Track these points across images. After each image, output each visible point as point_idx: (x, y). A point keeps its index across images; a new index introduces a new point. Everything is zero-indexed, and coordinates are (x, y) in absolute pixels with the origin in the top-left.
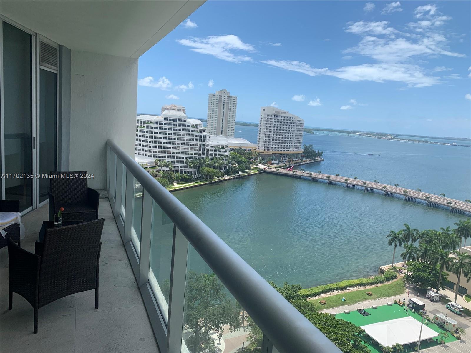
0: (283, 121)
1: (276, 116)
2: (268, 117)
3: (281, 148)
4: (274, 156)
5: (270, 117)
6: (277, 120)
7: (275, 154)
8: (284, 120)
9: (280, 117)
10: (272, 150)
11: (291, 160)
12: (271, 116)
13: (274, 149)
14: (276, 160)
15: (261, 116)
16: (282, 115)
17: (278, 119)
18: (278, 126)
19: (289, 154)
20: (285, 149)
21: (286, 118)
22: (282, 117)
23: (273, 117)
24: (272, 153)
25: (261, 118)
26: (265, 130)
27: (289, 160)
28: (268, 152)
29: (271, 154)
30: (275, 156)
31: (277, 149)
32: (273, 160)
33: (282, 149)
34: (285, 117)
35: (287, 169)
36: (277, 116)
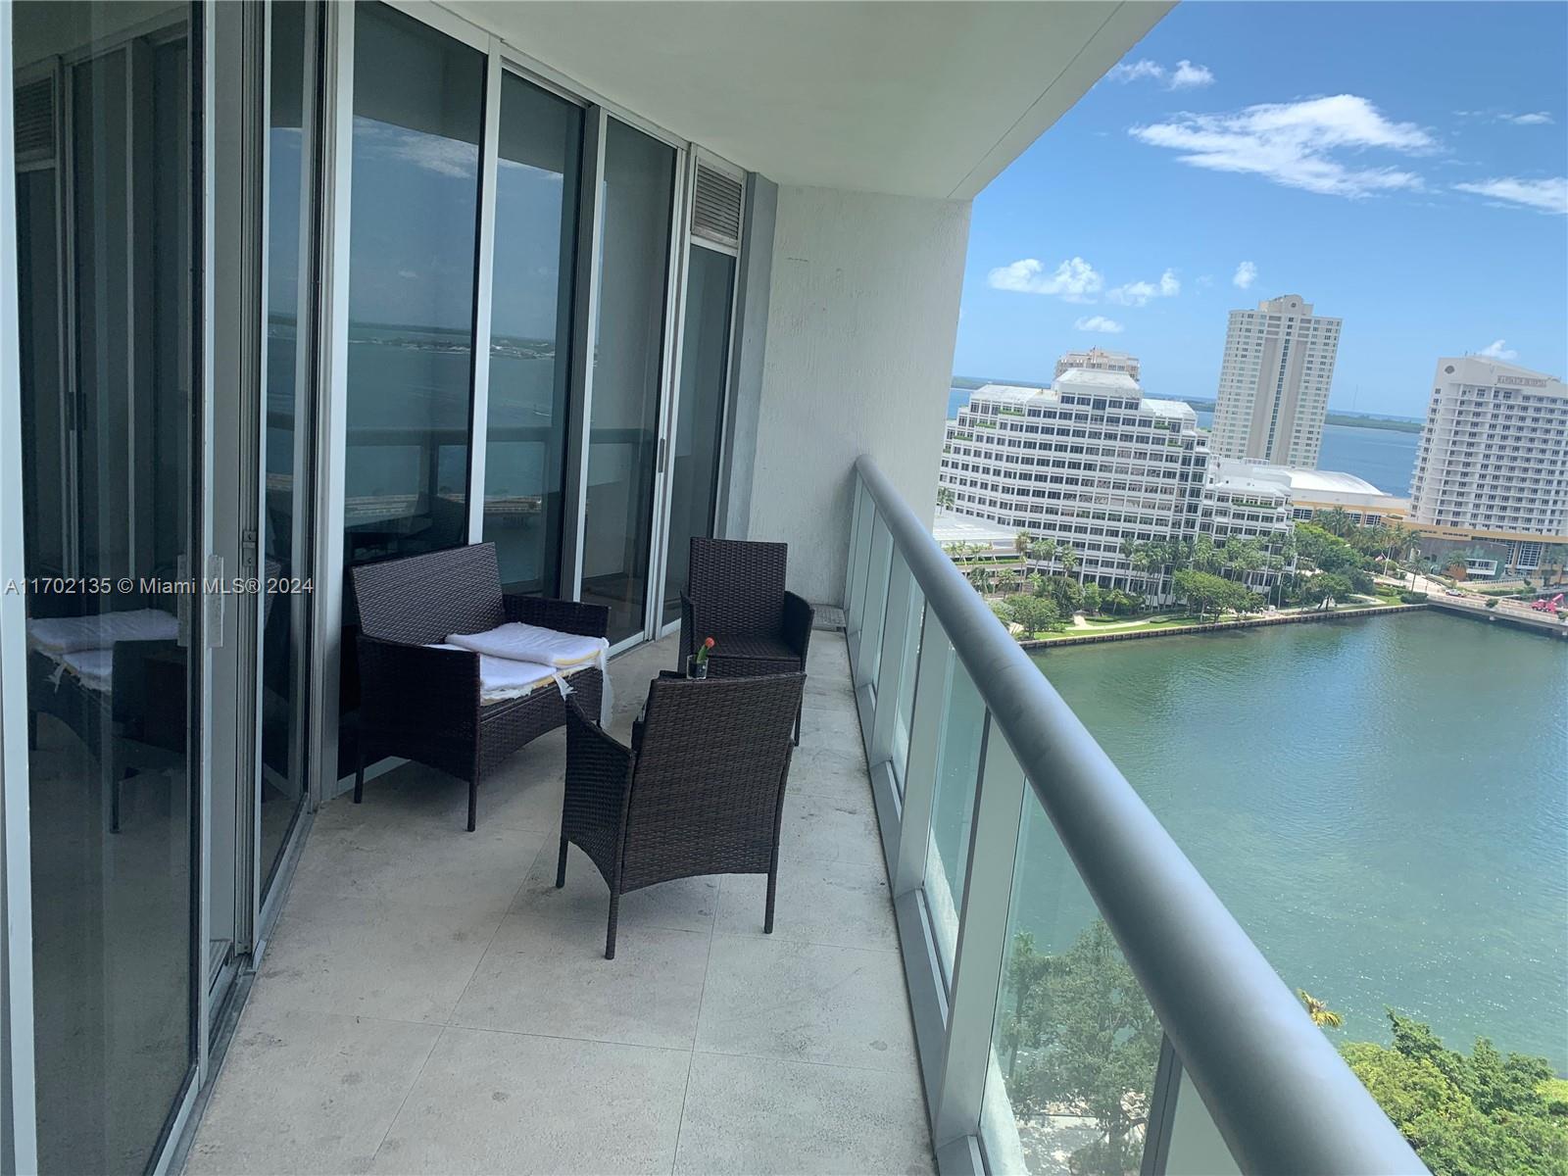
0: (1531, 413)
1: (1501, 395)
2: (1465, 398)
3: (1516, 519)
4: (1478, 547)
5: (1475, 398)
6: (1503, 411)
7: (1486, 539)
8: (1538, 410)
9: (1521, 399)
10: (1474, 525)
11: (1555, 567)
12: (1481, 392)
13: (1480, 520)
14: (1487, 565)
15: (1438, 391)
16: (1528, 391)
17: (1511, 407)
18: (1506, 433)
19: (1548, 544)
20: (1533, 525)
21: (1545, 404)
22: (1527, 398)
23: (1489, 398)
24: (1473, 538)
25: (1436, 401)
26: (1450, 448)
27: (1547, 567)
28: (1454, 530)
29: (1469, 539)
30: (1482, 548)
31: (1493, 522)
32: (1472, 564)
33: (1520, 524)
34: (1541, 399)
35: (1534, 604)
36: (1508, 395)
